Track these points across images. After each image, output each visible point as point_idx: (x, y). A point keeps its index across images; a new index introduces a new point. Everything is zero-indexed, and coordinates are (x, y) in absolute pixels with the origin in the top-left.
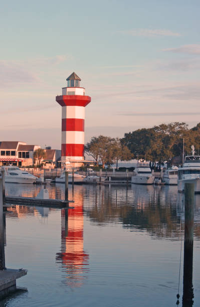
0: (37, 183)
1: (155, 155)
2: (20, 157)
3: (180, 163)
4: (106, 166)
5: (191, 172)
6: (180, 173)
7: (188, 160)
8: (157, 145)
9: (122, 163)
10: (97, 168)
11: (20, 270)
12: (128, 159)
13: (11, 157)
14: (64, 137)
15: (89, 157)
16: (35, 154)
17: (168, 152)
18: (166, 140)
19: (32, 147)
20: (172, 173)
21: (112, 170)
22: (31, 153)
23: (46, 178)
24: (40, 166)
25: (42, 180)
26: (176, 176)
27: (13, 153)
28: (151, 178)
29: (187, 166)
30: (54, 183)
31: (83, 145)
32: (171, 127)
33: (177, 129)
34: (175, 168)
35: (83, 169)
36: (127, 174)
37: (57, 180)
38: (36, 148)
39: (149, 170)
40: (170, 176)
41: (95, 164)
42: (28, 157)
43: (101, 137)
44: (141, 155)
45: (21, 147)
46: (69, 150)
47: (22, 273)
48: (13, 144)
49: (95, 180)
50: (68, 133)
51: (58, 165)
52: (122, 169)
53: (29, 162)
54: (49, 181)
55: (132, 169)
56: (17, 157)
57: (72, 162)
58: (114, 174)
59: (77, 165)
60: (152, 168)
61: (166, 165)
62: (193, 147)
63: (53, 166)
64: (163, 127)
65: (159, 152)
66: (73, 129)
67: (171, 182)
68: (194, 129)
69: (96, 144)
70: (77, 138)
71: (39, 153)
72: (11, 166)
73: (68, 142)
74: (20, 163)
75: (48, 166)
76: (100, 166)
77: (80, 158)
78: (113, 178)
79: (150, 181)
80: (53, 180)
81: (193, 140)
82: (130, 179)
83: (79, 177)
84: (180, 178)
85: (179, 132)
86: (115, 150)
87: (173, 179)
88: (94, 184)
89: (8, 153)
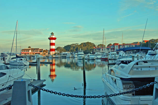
0: (44, 58)
1: (71, 51)
2: (40, 52)
3: (77, 52)
4: (60, 54)
5: (80, 54)
6: (78, 55)
7: (79, 52)
8: (72, 49)
9: (64, 53)
10: (58, 54)
11: (44, 80)
12: (65, 52)
13: (37, 52)
14: (50, 47)
15: (56, 52)
16: (43, 51)
17: (75, 50)
18: (74, 47)
19: (43, 49)
20: (76, 55)
21: (62, 54)
22: (42, 51)
23: (46, 57)
24: (45, 54)
25: (45, 57)
26: (77, 55)
27: (38, 51)
28: (71, 56)
29: (79, 53)
30: (48, 58)
31: (55, 49)
32: (75, 44)
33: (76, 45)
34: (76, 54)
35: (55, 54)
36: (65, 55)
37: (49, 57)
38: (43, 50)
39: (70, 54)
40: (75, 56)
41: (58, 53)
42: (42, 52)
43: (59, 47)
44: (68, 51)
45: (40, 50)
46: (52, 50)
47: (45, 80)
48: (38, 49)
49: (58, 57)
50: (51, 46)
51: (49, 54)
52: (64, 54)
53: (42, 53)
54: (47, 57)
55: (66, 54)
56: (39, 52)
57: (52, 53)
58: (62, 55)
59: (53, 53)
60: (71, 54)
61: (74, 53)
62: (80, 49)
63: (48, 54)
64: (73, 44)
65: (72, 50)
66: (52, 45)
67: (75, 57)
68: (80, 45)
69: (58, 49)
70: (53, 47)
71: (44, 51)
72: (37, 54)
73: (51, 48)
74: (40, 53)
75: (46, 54)
76: (59, 54)
77: (54, 52)
78: (62, 56)
79: (71, 57)
80: (48, 57)
81: (80, 47)
82: (66, 56)
83: (54, 56)
84: (78, 56)
85: (77, 46)
86: (62, 50)
87: (76, 56)
88: (58, 58)
89: (37, 51)
